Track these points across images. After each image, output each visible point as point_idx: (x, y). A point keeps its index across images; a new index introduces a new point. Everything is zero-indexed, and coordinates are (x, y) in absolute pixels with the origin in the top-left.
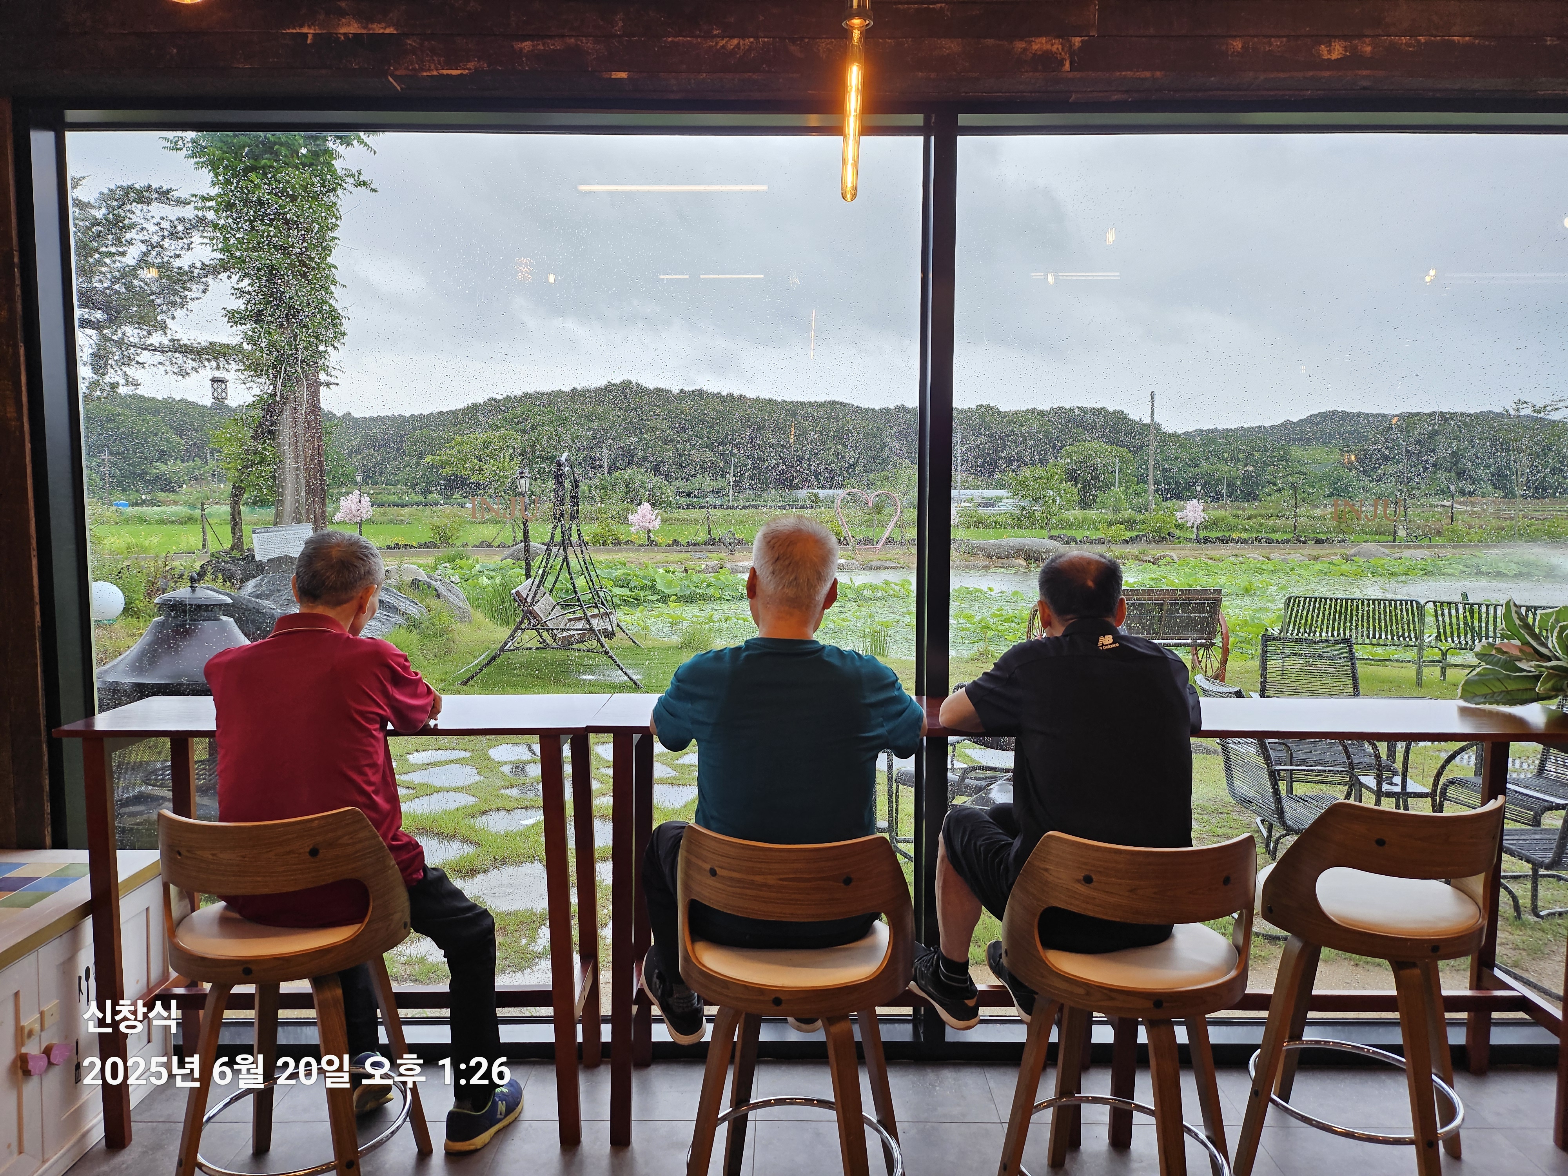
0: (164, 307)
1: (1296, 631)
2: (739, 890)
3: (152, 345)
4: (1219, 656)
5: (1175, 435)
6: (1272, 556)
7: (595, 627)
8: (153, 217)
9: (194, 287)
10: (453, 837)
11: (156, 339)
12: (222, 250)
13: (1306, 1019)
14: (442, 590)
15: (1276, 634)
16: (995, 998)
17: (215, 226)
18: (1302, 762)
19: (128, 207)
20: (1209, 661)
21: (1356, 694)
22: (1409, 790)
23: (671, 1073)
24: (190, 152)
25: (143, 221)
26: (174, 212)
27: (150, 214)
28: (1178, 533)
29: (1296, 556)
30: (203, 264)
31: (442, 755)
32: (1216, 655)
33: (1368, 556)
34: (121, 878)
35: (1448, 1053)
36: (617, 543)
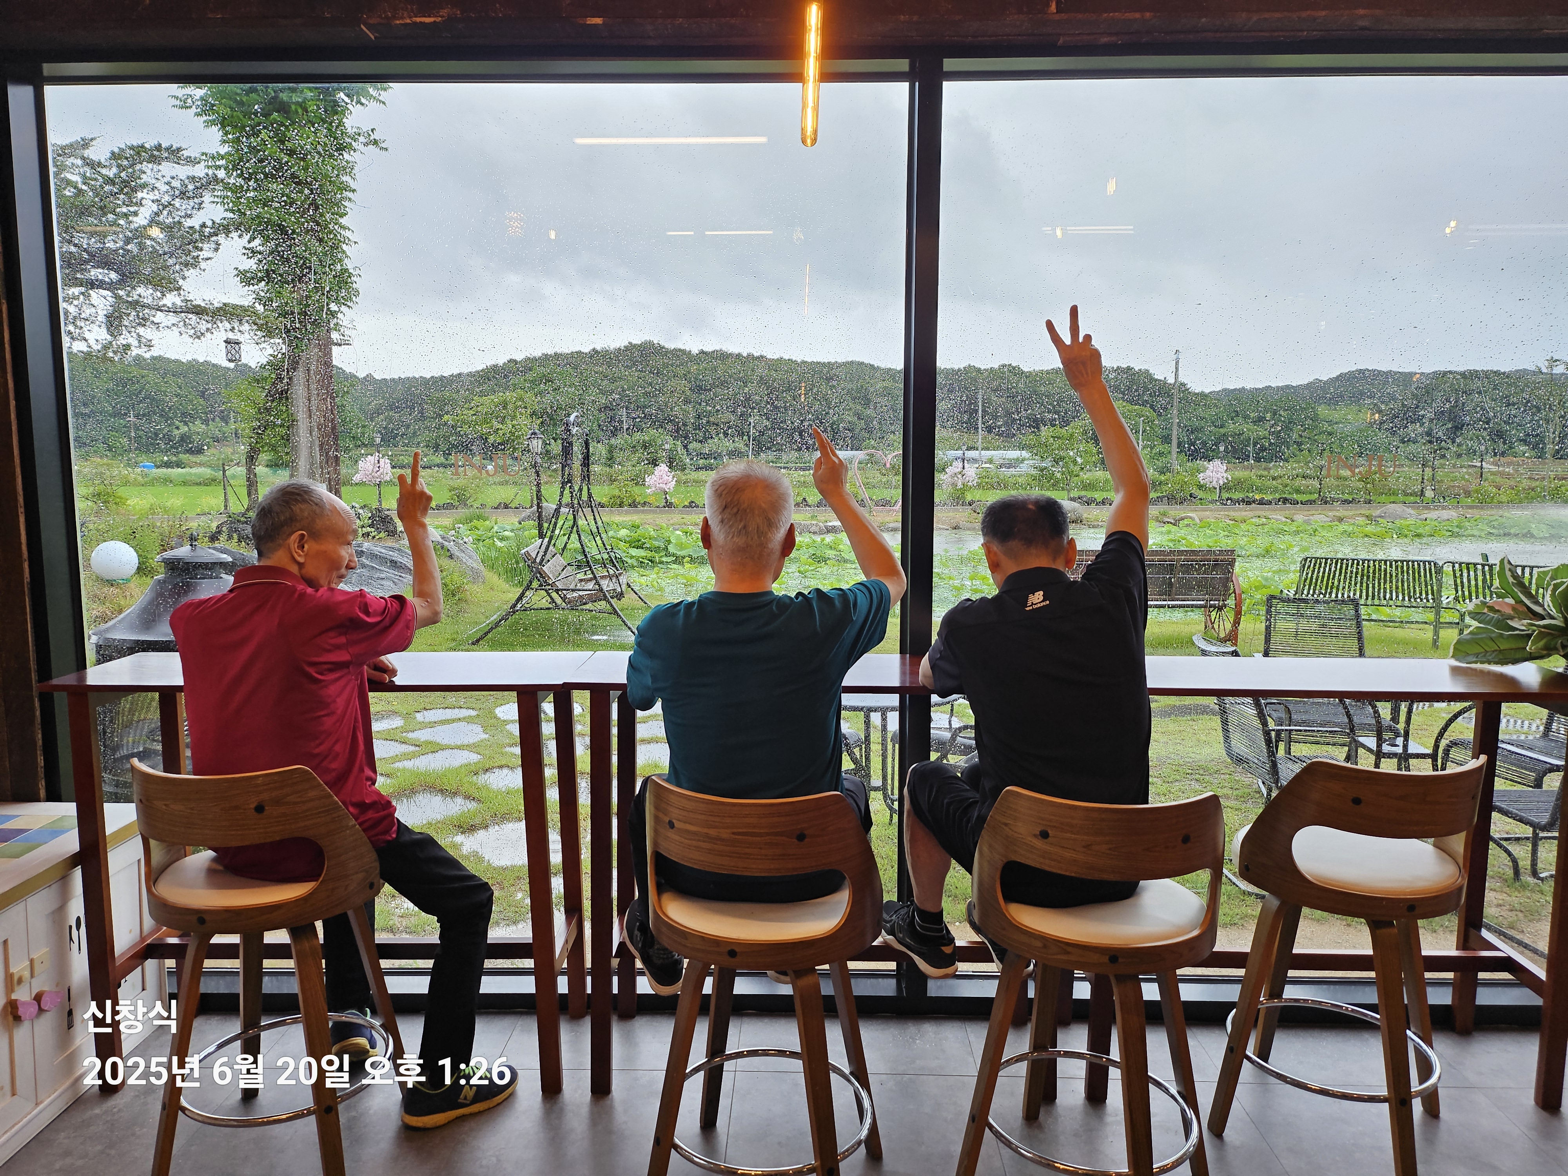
0: (177, 267)
1: (1311, 592)
2: (694, 843)
3: (164, 305)
4: (1232, 618)
5: (1203, 395)
6: (1295, 517)
7: (605, 588)
8: (163, 176)
9: (206, 246)
10: (455, 794)
11: (171, 299)
12: (232, 211)
13: (1287, 977)
14: (455, 550)
15: (1291, 595)
16: (974, 954)
17: (227, 187)
18: (1304, 723)
19: (138, 167)
20: (1221, 622)
21: (1361, 654)
22: (1410, 751)
23: (655, 1024)
24: (199, 110)
25: (154, 181)
26: (183, 172)
27: (160, 174)
28: (1200, 494)
29: (1319, 517)
30: (214, 223)
31: (449, 714)
32: (1229, 615)
33: (1393, 518)
34: (108, 831)
35: (1428, 1011)
36: (633, 505)
